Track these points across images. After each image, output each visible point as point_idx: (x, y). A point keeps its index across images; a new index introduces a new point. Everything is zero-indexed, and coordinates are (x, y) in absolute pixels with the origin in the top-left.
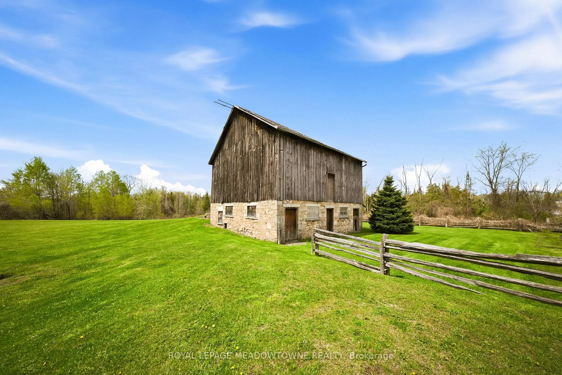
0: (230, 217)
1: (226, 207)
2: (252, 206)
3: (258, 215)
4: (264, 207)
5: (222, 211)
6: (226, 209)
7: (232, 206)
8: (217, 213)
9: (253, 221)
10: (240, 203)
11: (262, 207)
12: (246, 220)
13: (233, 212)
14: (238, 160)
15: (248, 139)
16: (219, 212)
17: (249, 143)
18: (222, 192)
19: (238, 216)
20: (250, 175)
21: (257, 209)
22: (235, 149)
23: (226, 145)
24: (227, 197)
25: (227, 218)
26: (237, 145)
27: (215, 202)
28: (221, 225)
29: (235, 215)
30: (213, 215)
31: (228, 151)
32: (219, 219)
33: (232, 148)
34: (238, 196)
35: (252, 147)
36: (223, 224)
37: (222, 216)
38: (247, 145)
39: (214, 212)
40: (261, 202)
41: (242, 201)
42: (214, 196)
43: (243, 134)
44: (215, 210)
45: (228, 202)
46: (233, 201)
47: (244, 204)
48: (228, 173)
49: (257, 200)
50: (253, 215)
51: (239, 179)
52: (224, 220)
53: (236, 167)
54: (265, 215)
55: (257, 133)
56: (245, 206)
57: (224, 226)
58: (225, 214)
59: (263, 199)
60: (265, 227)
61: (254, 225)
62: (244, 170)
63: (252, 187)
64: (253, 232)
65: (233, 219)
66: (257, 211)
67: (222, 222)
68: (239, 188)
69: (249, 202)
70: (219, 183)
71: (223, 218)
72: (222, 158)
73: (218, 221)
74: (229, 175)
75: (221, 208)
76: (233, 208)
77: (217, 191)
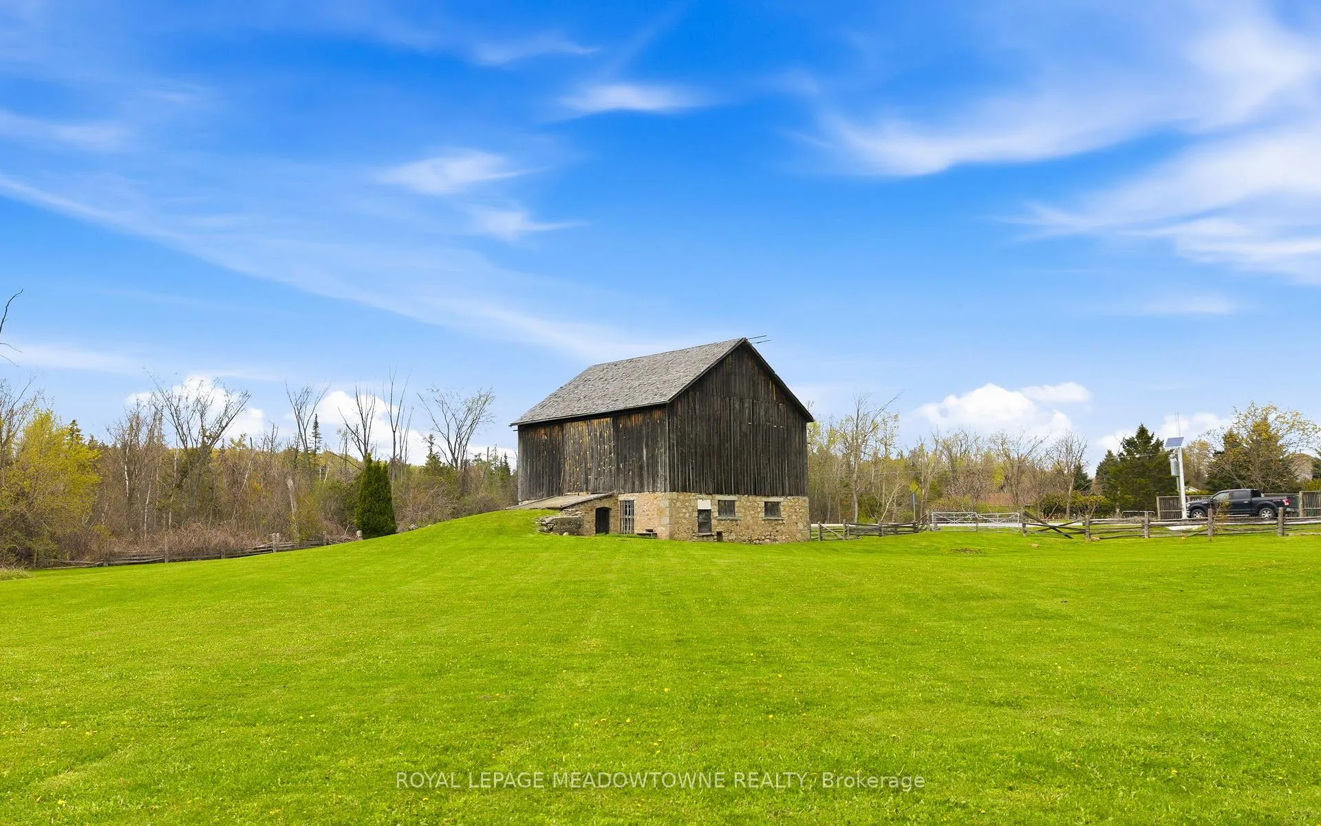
0: (731, 520)
1: (719, 501)
2: (771, 502)
3: (784, 514)
4: (793, 504)
6: (719, 504)
7: (734, 501)
8: (696, 514)
9: (776, 522)
10: (751, 497)
11: (791, 504)
12: (763, 522)
13: (736, 509)
14: (744, 427)
15: (763, 405)
16: (700, 512)
17: (766, 413)
18: (705, 471)
19: (749, 518)
20: (769, 459)
21: (782, 507)
22: (737, 406)
23: (714, 387)
24: (722, 483)
25: (723, 522)
26: (742, 401)
27: (684, 490)
28: (707, 536)
29: (740, 515)
30: (680, 517)
31: (719, 399)
32: (701, 525)
33: (730, 400)
34: (747, 485)
35: (771, 420)
36: (713, 534)
37: (710, 518)
38: (762, 413)
39: (684, 510)
40: (789, 498)
41: (755, 494)
42: (682, 476)
43: (754, 391)
44: (686, 508)
45: (722, 493)
46: (737, 492)
47: (758, 498)
48: (720, 440)
49: (783, 495)
50: (775, 515)
51: (747, 458)
52: (716, 526)
53: (740, 435)
54: (796, 514)
55: (778, 406)
56: (760, 501)
57: (716, 537)
58: (716, 514)
59: (790, 495)
60: (795, 528)
61: (778, 528)
62: (756, 447)
63: (773, 474)
64: (778, 537)
65: (739, 522)
66: (782, 509)
67: (710, 530)
68: (747, 473)
69: (768, 496)
70: (696, 453)
71: (714, 522)
72: (702, 407)
73: (697, 530)
74: (724, 445)
75: (705, 503)
76: (737, 504)
77: (692, 468)
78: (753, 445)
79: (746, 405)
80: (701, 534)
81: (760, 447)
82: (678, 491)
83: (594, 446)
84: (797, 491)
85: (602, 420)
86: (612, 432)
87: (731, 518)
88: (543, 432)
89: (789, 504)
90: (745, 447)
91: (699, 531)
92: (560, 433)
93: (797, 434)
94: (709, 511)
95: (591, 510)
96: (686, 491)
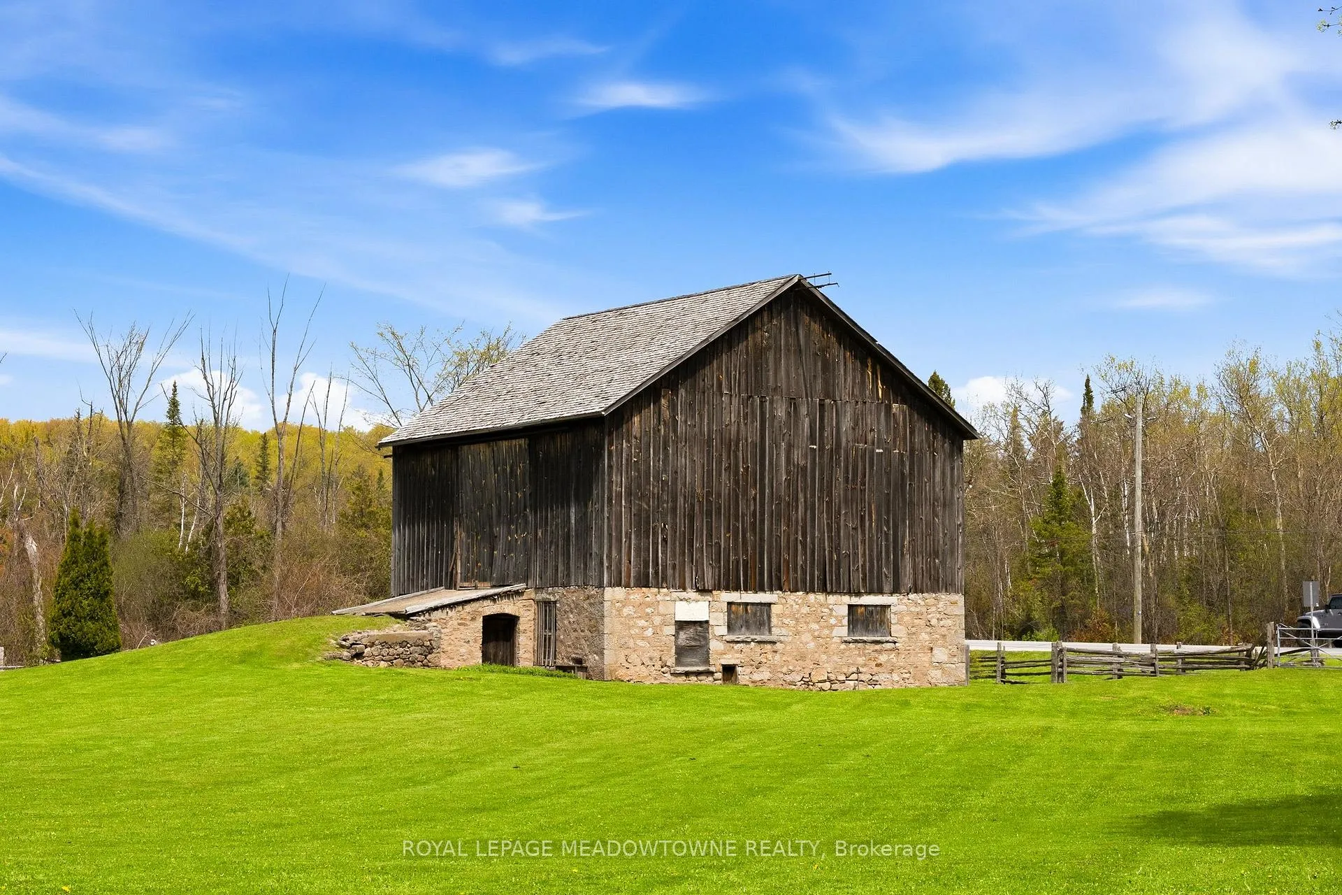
0: (759, 642)
1: (730, 604)
2: (866, 606)
3: (898, 631)
4: (924, 610)
5: (707, 622)
6: (729, 611)
7: (769, 605)
8: (671, 630)
9: (878, 647)
10: (812, 597)
11: (917, 610)
12: (843, 646)
13: (774, 621)
14: (797, 455)
15: (849, 409)
16: (681, 625)
17: (856, 424)
18: (696, 545)
19: (806, 637)
20: (863, 518)
21: (892, 616)
22: (781, 412)
23: (723, 378)
24: (738, 571)
25: (737, 646)
26: (793, 403)
27: (643, 582)
28: (698, 674)
29: (784, 631)
30: (631, 636)
31: (735, 401)
32: (682, 653)
33: (762, 402)
34: (804, 572)
35: (869, 437)
36: (712, 669)
37: (706, 639)
38: (846, 424)
39: (642, 623)
40: (912, 596)
41: (824, 590)
42: (638, 555)
43: (826, 382)
44: (648, 617)
45: (737, 588)
46: (776, 585)
47: (832, 599)
48: (737, 482)
49: (896, 590)
50: (875, 631)
51: (804, 520)
52: (720, 652)
53: (788, 473)
54: (928, 629)
55: (889, 408)
56: (839, 604)
57: (719, 675)
58: (723, 630)
59: (916, 589)
60: (926, 659)
61: (883, 658)
62: (830, 494)
63: (871, 550)
64: (881, 677)
65: (778, 645)
66: (894, 619)
67: (706, 661)
68: (804, 547)
69: (858, 594)
70: (674, 509)
71: (715, 645)
72: (693, 417)
73: (673, 660)
74: (745, 492)
75: (693, 607)
76: (775, 610)
77: (665, 540)
78: (821, 490)
79: (803, 410)
80: (681, 669)
81: (839, 491)
82: (627, 586)
83: (503, 492)
84: (933, 582)
85: (514, 442)
86: (528, 466)
87: (758, 638)
88: (429, 461)
89: (913, 609)
90: (801, 496)
91: (678, 662)
92: (454, 466)
93: (939, 464)
94: (704, 624)
95: (473, 619)
96: (647, 586)
